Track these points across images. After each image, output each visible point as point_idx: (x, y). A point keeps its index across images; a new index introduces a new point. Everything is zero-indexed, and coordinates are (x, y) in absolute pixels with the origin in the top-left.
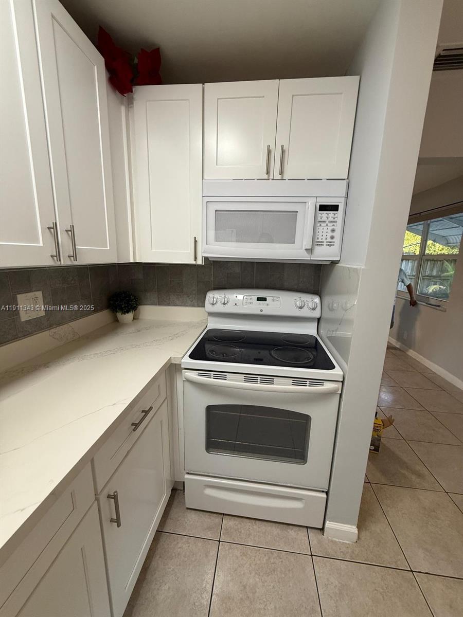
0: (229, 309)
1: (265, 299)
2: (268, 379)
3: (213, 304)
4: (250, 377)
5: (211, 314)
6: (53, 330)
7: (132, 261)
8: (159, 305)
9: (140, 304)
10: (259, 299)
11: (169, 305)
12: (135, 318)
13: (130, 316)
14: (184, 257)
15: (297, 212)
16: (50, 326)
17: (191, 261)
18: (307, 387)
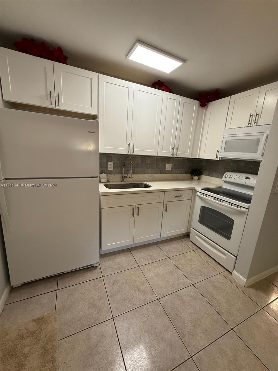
0: (232, 180)
1: (249, 178)
2: (222, 200)
3: (230, 178)
4: (216, 199)
5: (225, 182)
6: (172, 175)
7: (197, 158)
8: (209, 176)
9: (202, 175)
10: (246, 178)
11: (212, 176)
12: (198, 179)
13: (197, 178)
14: (212, 157)
15: (260, 139)
16: (172, 173)
17: (215, 159)
18: (234, 207)
